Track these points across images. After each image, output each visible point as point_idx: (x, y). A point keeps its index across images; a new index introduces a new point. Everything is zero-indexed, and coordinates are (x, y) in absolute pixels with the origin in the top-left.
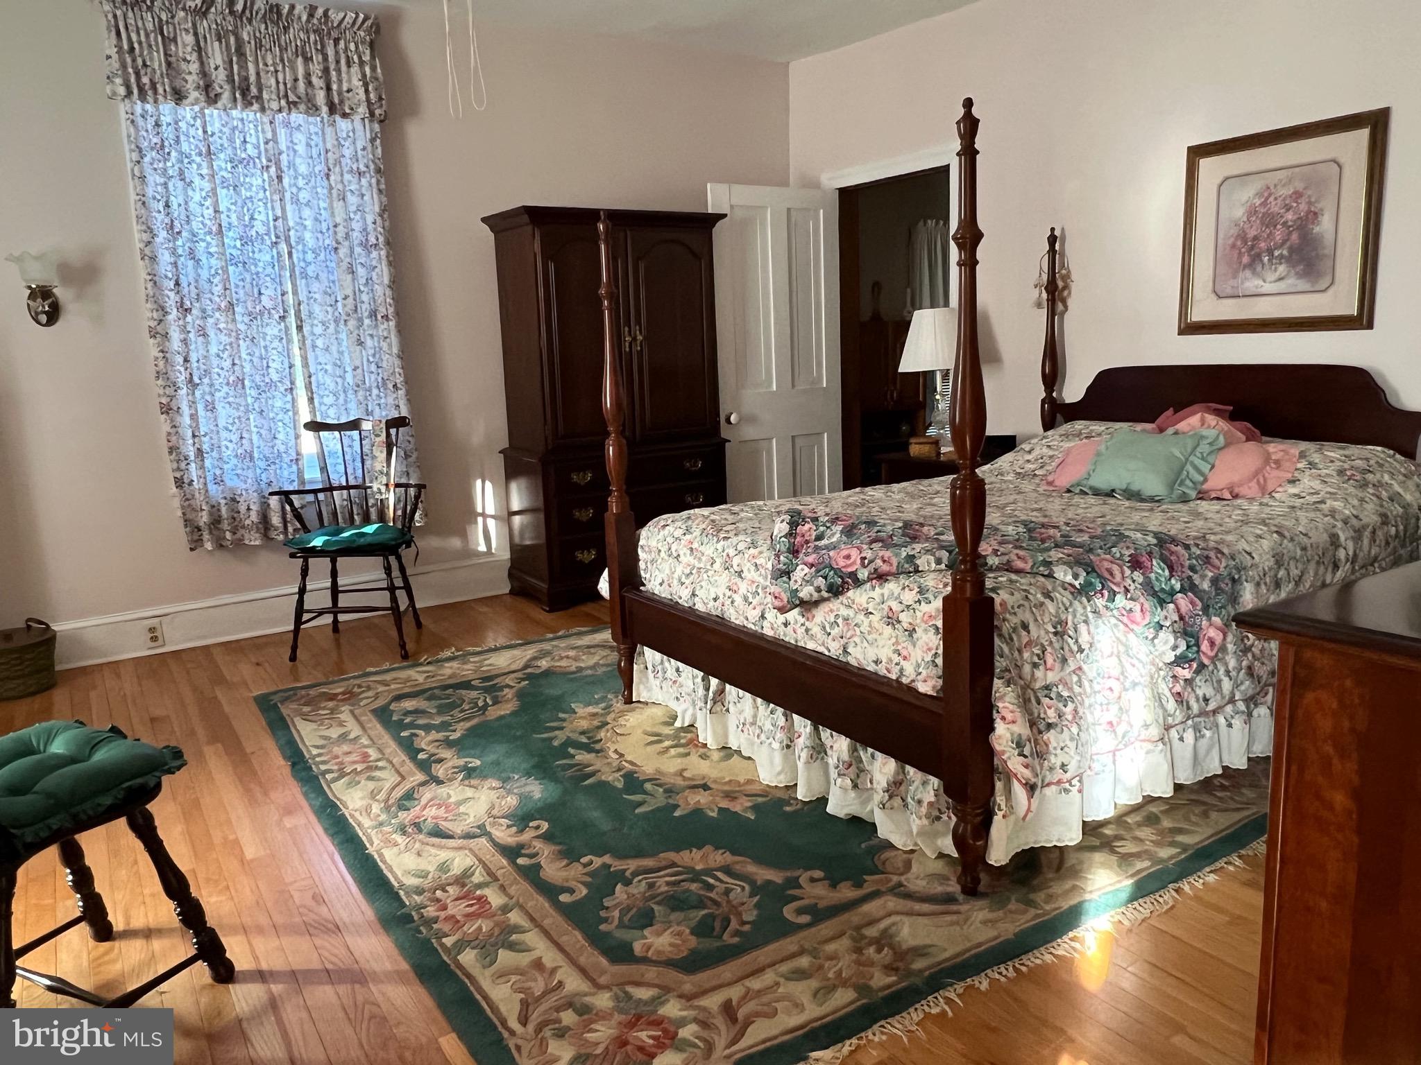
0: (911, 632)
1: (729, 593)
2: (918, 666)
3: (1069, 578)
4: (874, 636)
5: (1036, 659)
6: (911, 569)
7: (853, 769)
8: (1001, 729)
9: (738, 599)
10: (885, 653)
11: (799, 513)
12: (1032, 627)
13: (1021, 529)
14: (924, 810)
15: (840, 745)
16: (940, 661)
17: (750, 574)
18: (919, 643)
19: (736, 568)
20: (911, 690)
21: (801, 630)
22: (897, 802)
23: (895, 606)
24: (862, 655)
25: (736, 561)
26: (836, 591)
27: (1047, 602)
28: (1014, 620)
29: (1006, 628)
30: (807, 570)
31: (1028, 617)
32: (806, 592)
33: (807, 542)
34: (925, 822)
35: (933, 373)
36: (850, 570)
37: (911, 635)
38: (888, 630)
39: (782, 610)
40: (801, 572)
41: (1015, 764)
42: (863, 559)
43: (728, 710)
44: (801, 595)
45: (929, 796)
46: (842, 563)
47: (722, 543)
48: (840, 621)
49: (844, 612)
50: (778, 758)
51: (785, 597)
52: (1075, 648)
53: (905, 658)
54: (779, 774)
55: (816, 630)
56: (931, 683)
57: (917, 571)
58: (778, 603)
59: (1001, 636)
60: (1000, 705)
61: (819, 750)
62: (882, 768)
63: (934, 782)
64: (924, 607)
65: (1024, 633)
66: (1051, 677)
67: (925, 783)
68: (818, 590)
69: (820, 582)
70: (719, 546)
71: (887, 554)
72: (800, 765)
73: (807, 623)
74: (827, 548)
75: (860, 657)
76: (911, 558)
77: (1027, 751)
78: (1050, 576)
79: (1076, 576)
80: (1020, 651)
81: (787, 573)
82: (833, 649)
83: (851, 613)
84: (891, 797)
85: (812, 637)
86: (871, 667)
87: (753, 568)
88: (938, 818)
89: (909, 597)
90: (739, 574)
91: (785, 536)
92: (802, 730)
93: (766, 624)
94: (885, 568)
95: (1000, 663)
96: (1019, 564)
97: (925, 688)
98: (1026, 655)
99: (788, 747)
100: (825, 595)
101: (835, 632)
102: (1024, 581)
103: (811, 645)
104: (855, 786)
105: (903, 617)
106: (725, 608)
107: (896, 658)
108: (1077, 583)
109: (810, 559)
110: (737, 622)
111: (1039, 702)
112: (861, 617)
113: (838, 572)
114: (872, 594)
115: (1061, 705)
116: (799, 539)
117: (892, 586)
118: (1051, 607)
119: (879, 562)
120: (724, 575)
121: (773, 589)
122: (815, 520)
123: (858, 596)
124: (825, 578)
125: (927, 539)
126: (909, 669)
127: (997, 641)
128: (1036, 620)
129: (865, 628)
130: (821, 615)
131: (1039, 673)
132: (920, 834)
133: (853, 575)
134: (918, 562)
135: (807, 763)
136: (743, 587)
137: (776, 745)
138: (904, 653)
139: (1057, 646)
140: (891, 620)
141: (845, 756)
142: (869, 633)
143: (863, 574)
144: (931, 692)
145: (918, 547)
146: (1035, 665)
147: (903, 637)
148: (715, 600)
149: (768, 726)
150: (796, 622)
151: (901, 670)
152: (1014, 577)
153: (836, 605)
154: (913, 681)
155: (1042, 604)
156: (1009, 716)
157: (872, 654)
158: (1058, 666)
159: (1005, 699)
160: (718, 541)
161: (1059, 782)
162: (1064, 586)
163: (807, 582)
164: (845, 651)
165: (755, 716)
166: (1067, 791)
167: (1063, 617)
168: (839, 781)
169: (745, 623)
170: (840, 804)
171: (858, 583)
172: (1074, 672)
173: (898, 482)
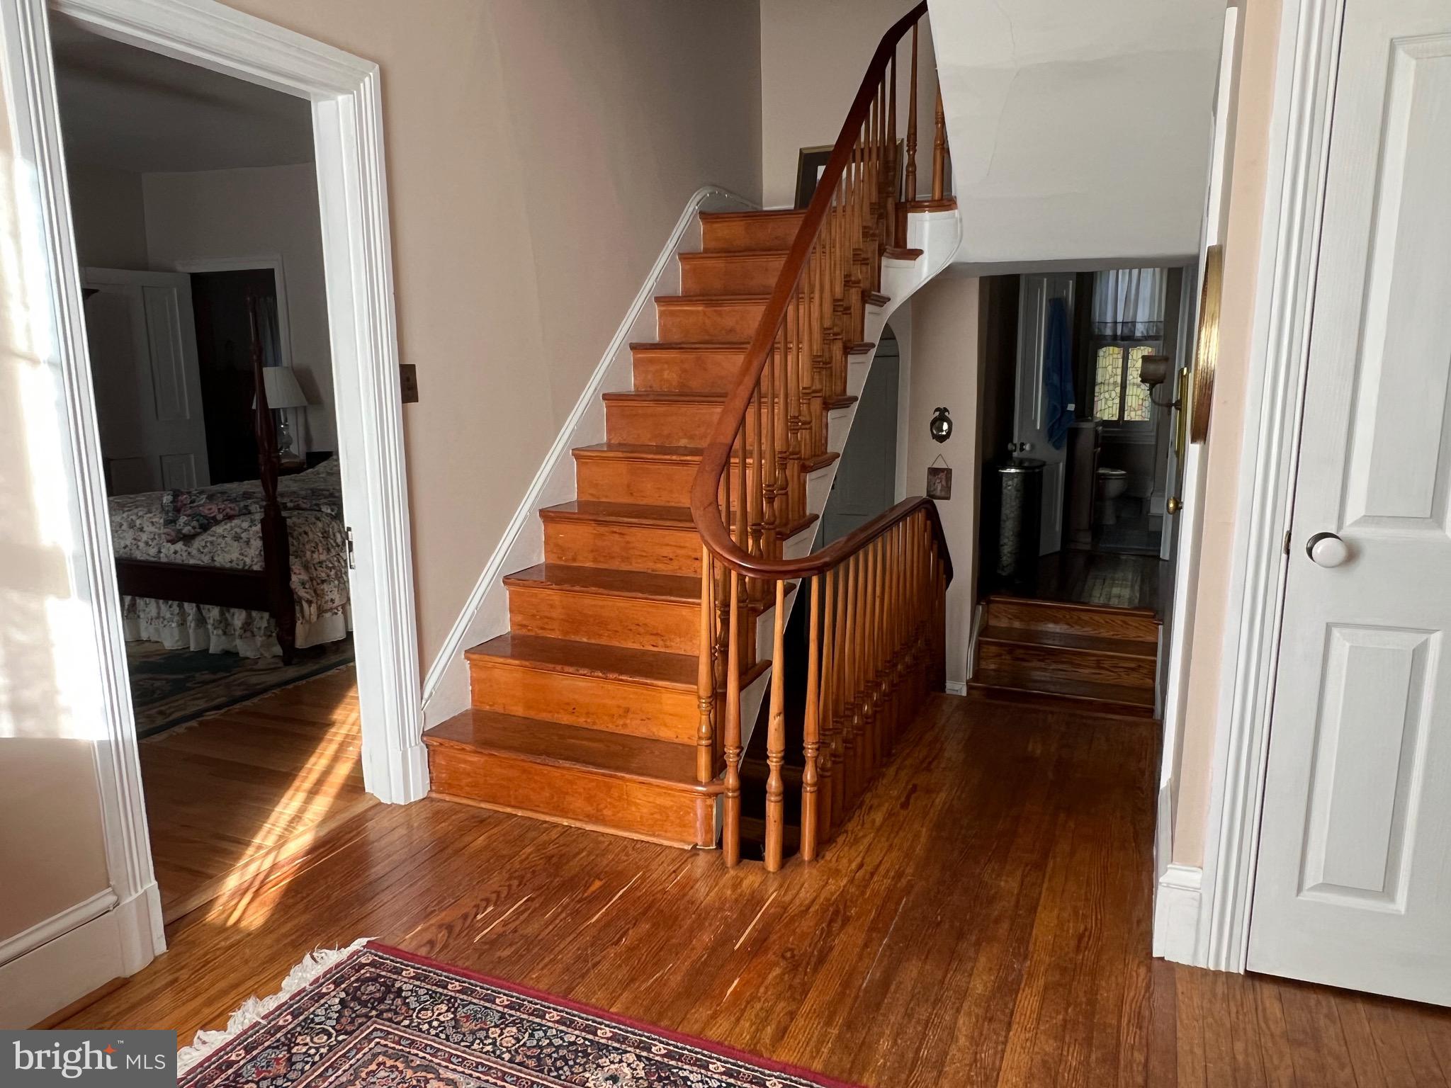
0: (248, 542)
1: (134, 542)
2: (252, 558)
3: (329, 511)
4: (228, 548)
5: (313, 549)
6: (246, 512)
7: (222, 625)
8: (294, 578)
9: (141, 545)
10: (235, 555)
11: (179, 490)
12: (310, 533)
13: (309, 492)
14: (262, 632)
15: (213, 613)
16: (262, 553)
17: (149, 528)
18: (253, 547)
19: (138, 526)
20: (251, 571)
21: (185, 554)
22: (248, 634)
23: (238, 530)
24: (223, 560)
25: (138, 522)
26: (205, 528)
27: (318, 522)
28: (301, 530)
29: (295, 534)
30: (186, 518)
31: (307, 529)
32: (186, 530)
33: (185, 505)
34: (264, 638)
35: (279, 409)
36: (212, 515)
37: (248, 544)
38: (236, 544)
39: (173, 542)
40: (183, 519)
41: (302, 593)
42: (219, 509)
43: (139, 617)
44: (184, 532)
45: (264, 624)
46: (207, 512)
47: (126, 513)
48: (208, 544)
49: (211, 539)
50: (176, 632)
51: (173, 534)
52: (334, 545)
53: (246, 556)
54: (178, 641)
55: (194, 552)
56: (259, 564)
57: (250, 513)
58: (169, 538)
59: (292, 537)
60: (293, 567)
61: (201, 621)
62: (238, 618)
63: (266, 615)
64: (254, 528)
65: (305, 536)
66: (323, 557)
67: (262, 618)
68: (194, 528)
69: (195, 523)
70: (125, 515)
71: (232, 505)
72: (191, 631)
73: (189, 550)
74: (198, 506)
75: (222, 561)
76: (246, 507)
77: (307, 586)
78: (320, 510)
79: (332, 510)
80: (304, 545)
81: (174, 521)
82: (206, 560)
83: (214, 538)
84: (245, 631)
85: (192, 557)
86: (228, 565)
87: (150, 525)
88: (270, 636)
89: (245, 525)
90: (141, 530)
91: (171, 502)
92: (190, 612)
93: (162, 555)
94: (232, 513)
95: (292, 549)
96: (304, 506)
97: (256, 568)
98: (308, 547)
99: (182, 624)
100: (199, 530)
101: (206, 550)
102: (306, 514)
103: (192, 562)
104: (225, 633)
105: (243, 535)
106: (133, 551)
107: (241, 557)
108: (333, 513)
109: (189, 512)
110: (142, 558)
111: (316, 570)
112: (220, 540)
113: (205, 517)
114: (225, 527)
115: (328, 571)
116: (179, 504)
117: (236, 522)
118: (320, 524)
119: (228, 510)
120: (130, 533)
121: (166, 530)
122: (189, 493)
123: (219, 530)
124: (198, 521)
125: (257, 498)
126: (248, 560)
127: (290, 539)
128: (311, 530)
129: (223, 545)
130: (198, 543)
131: (315, 556)
132: (262, 646)
133: (214, 518)
134: (250, 508)
135: (195, 629)
136: (144, 537)
137: (174, 625)
138: (245, 553)
139: (325, 543)
140: (237, 538)
141: (218, 617)
142: (226, 547)
143: (220, 517)
144: (259, 569)
145: (250, 501)
146: (313, 552)
147: (244, 545)
148: (125, 548)
149: (168, 615)
150: (182, 550)
151: (245, 563)
152: (300, 512)
153: (206, 537)
154: (250, 566)
155: (315, 523)
156: (298, 572)
157: (228, 557)
158: (325, 552)
159: (295, 564)
160: (124, 512)
161: (331, 609)
162: (327, 515)
163: (186, 524)
164: (213, 560)
165: (159, 613)
166: (336, 614)
167: (327, 529)
168: (215, 632)
169: (148, 558)
170: (216, 644)
171: (217, 522)
172: (335, 556)
173: (249, 480)
